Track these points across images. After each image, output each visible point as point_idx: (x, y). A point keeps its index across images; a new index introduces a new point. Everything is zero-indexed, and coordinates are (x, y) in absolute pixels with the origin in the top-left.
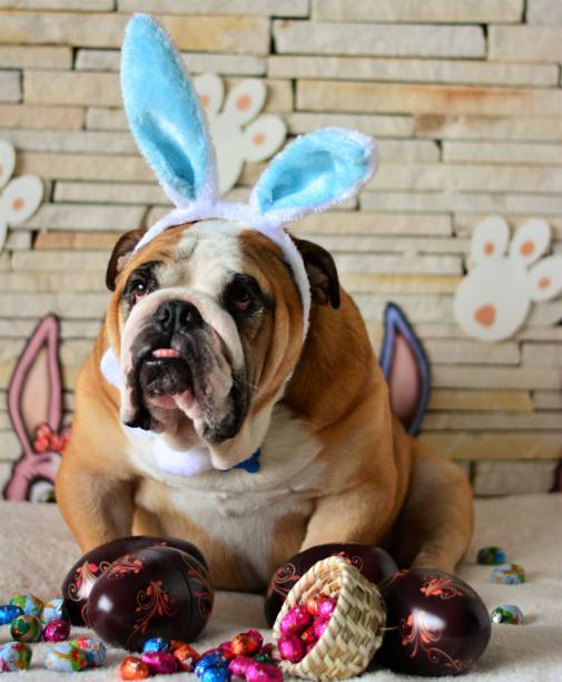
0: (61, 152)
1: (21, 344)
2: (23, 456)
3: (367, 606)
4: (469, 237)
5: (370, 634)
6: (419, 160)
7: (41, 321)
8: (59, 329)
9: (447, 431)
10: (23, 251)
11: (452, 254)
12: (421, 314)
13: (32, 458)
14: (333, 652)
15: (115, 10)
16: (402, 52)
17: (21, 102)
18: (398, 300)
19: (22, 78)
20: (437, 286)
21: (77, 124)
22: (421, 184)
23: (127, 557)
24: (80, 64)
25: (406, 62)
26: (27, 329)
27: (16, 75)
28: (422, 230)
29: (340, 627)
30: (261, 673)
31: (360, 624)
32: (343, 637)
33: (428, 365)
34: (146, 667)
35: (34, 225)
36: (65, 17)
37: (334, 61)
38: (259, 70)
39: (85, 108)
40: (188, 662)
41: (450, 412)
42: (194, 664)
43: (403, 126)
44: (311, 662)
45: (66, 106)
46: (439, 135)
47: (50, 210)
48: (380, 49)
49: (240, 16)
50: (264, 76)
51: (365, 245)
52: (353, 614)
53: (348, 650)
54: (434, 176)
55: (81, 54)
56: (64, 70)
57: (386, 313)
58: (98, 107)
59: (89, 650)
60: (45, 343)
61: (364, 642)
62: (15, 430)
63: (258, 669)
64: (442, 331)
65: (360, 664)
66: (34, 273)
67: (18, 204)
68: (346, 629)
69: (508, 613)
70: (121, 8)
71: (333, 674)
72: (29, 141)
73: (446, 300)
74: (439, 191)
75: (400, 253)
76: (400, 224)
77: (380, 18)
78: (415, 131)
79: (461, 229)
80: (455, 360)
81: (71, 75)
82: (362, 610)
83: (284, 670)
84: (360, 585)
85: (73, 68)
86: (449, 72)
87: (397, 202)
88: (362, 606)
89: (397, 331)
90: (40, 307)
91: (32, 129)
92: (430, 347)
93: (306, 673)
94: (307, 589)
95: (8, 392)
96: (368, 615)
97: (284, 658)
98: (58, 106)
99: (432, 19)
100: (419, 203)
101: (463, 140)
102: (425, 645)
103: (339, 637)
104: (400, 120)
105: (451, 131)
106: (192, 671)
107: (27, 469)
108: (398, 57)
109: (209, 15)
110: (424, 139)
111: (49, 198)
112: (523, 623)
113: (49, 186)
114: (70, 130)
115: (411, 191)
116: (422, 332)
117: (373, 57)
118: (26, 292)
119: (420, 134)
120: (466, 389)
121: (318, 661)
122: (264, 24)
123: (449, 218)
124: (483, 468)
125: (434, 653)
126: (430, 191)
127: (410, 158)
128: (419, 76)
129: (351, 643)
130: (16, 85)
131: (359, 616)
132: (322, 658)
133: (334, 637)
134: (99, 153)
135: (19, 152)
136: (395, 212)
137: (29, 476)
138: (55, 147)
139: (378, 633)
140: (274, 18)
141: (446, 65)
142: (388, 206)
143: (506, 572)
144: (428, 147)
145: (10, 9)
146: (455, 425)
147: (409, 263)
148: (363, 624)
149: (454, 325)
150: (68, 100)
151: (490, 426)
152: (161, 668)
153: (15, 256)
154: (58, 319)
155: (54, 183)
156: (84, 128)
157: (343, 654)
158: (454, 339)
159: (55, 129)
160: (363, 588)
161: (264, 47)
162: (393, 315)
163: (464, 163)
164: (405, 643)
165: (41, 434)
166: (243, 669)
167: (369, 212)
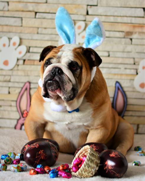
0: (32, 39)
1: (20, 89)
2: (20, 118)
3: (94, 158)
4: (139, 64)
5: (95, 166)
6: (126, 44)
7: (25, 83)
8: (30, 85)
9: (131, 116)
10: (21, 65)
11: (134, 69)
12: (125, 84)
13: (22, 119)
14: (85, 170)
15: (46, 2)
16: (122, 15)
17: (22, 26)
18: (119, 81)
19: (22, 20)
20: (130, 77)
21: (36, 32)
22: (126, 50)
23: (35, 143)
24: (37, 16)
25: (123, 18)
26: (22, 85)
27: (20, 19)
28: (126, 62)
29: (87, 164)
30: (66, 175)
31: (92, 163)
32: (87, 166)
33: (127, 98)
34: (36, 172)
35: (24, 58)
36: (33, 4)
37: (103, 17)
38: (84, 19)
39: (38, 28)
40: (48, 171)
41: (132, 111)
42: (49, 172)
43: (121, 35)
44: (79, 173)
45: (33, 27)
46: (131, 37)
47: (28, 54)
48: (116, 14)
49: (79, 5)
50: (85, 21)
51: (111, 66)
52: (91, 160)
53: (89, 170)
54: (129, 48)
55: (38, 14)
56: (33, 18)
57: (116, 84)
58: (42, 28)
59: (22, 167)
60: (26, 89)
61: (93, 168)
62: (18, 111)
63: (65, 174)
64: (131, 89)
65: (92, 174)
66: (24, 71)
67: (20, 53)
68: (88, 164)
69: (137, 163)
70: (48, 2)
71: (85, 176)
72: (23, 36)
73: (132, 81)
74: (131, 52)
75: (120, 68)
76: (120, 61)
77: (116, 6)
78: (125, 36)
79: (136, 62)
80: (134, 97)
81: (34, 19)
82: (93, 159)
83: (72, 174)
84: (93, 153)
85: (35, 18)
86: (134, 20)
87: (119, 55)
88: (93, 158)
89: (119, 89)
90: (25, 80)
91: (24, 33)
92: (127, 93)
93: (78, 176)
94: (81, 154)
95: (16, 101)
96: (95, 161)
97: (73, 171)
98: (31, 27)
99: (130, 6)
100: (125, 55)
101: (137, 39)
102: (110, 170)
103: (86, 166)
104: (121, 33)
105: (134, 36)
106: (48, 173)
107: (21, 122)
108: (121, 16)
109: (71, 4)
110: (127, 38)
111: (28, 51)
112: (141, 166)
113: (28, 48)
114: (34, 34)
115: (123, 52)
116: (125, 89)
117: (114, 16)
118: (22, 75)
119: (126, 37)
120: (137, 105)
121: (81, 172)
122: (85, 7)
123: (133, 59)
124: (141, 126)
125: (112, 172)
126: (128, 52)
127: (123, 43)
128: (126, 21)
129: (90, 168)
130: (20, 22)
131: (92, 161)
132: (82, 172)
133: (85, 166)
134: (41, 40)
135: (21, 39)
136: (119, 57)
137: (21, 123)
138: (30, 38)
139: (97, 166)
140: (88, 5)
141: (133, 19)
142: (117, 56)
143: (140, 153)
144: (128, 40)
145: (19, 2)
146: (134, 114)
147: (122, 71)
148: (93, 163)
149: (134, 88)
150: (34, 26)
151: (143, 115)
152: (40, 172)
153: (19, 66)
154: (30, 83)
155: (30, 47)
156: (38, 33)
157: (87, 171)
158: (134, 91)
159: (30, 33)
160: (94, 154)
161: (85, 13)
162: (118, 85)
163: (137, 45)
164: (105, 169)
165: (25, 113)
166: (61, 173)
167: (112, 57)
